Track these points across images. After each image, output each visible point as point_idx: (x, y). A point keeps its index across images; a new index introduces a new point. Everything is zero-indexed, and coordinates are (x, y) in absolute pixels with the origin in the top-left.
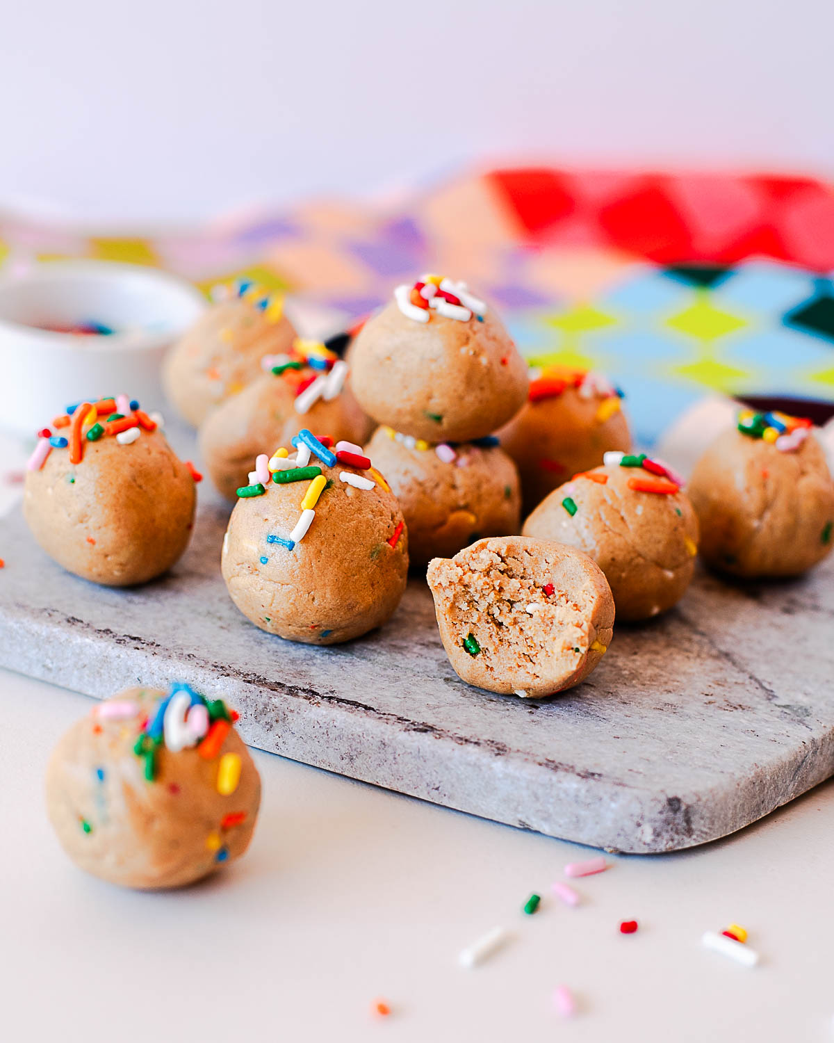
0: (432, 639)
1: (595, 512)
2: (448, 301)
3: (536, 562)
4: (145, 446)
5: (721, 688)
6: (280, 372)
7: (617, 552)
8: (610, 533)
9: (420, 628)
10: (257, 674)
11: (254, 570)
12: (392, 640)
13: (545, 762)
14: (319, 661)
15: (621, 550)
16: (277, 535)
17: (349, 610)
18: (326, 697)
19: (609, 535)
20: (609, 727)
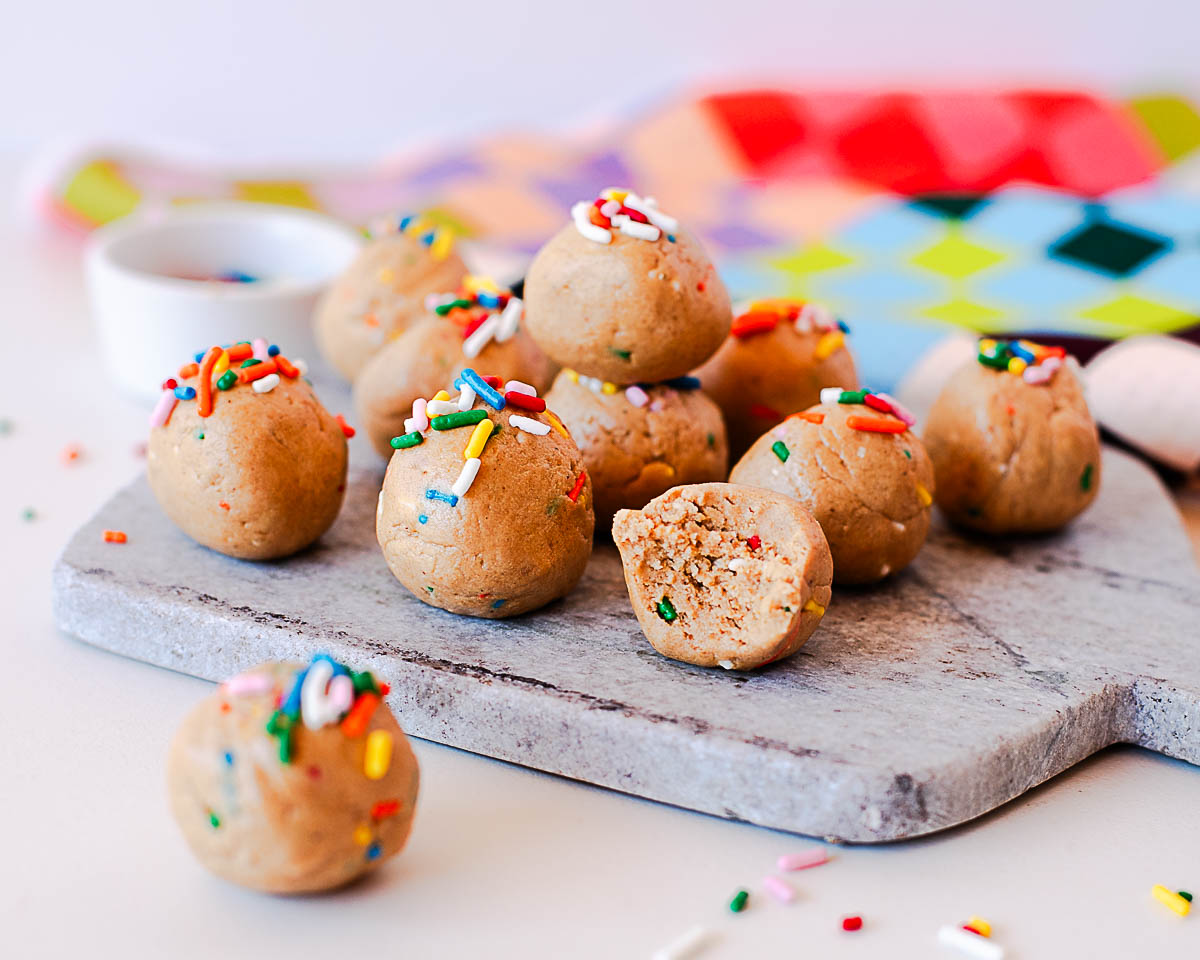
0: (624, 609)
1: (810, 457)
2: (632, 219)
3: (739, 511)
4: (286, 395)
6: (445, 312)
7: (837, 502)
8: (828, 479)
9: (611, 597)
10: (419, 652)
11: (413, 532)
12: (578, 612)
13: (754, 738)
14: (491, 636)
15: (841, 498)
16: (437, 489)
17: (524, 574)
18: (498, 675)
19: (827, 482)
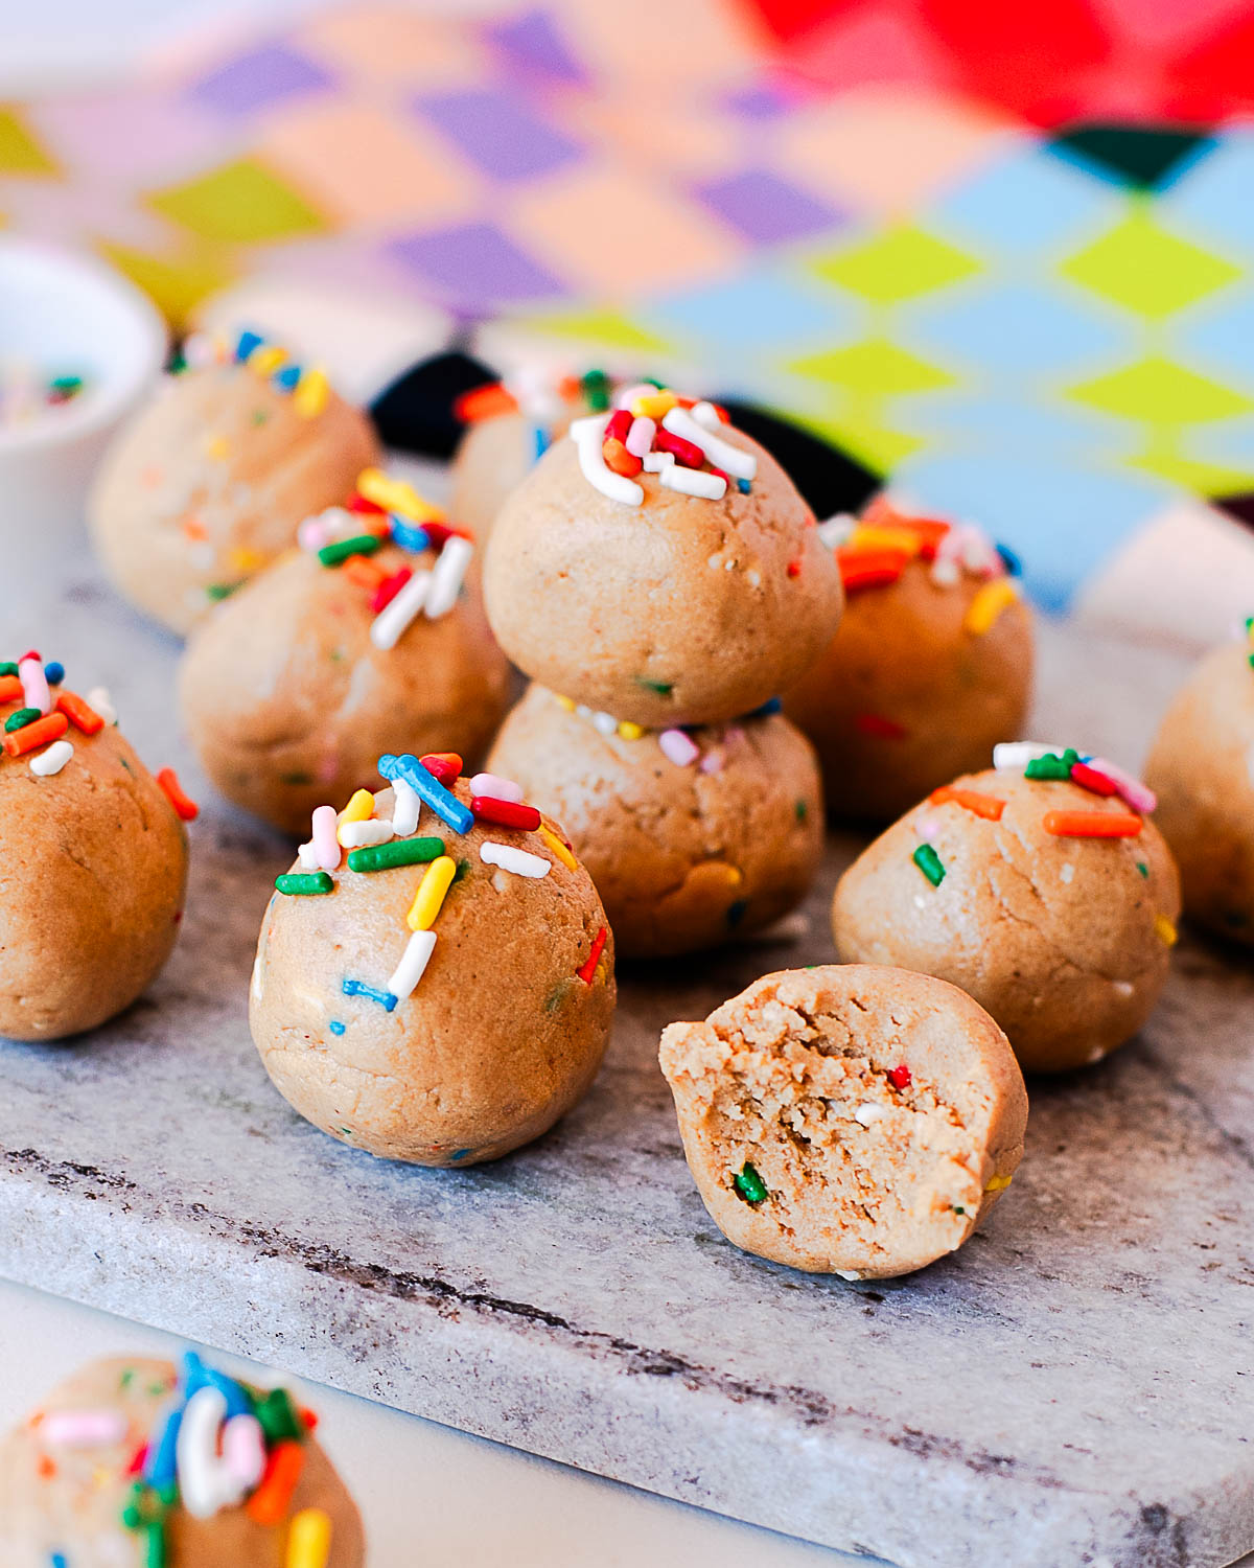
0: (664, 1136)
1: (981, 881)
2: (679, 462)
3: (874, 1022)
4: (86, 774)
5: (1231, 1227)
6: (336, 559)
7: (1025, 960)
8: (1011, 920)
9: (639, 1109)
10: (332, 1248)
11: (315, 1043)
12: (588, 1143)
13: (904, 1434)
14: (449, 1207)
15: (1030, 954)
16: (361, 980)
17: (506, 1115)
18: (469, 1298)
19: (1008, 927)
20: (1021, 1339)
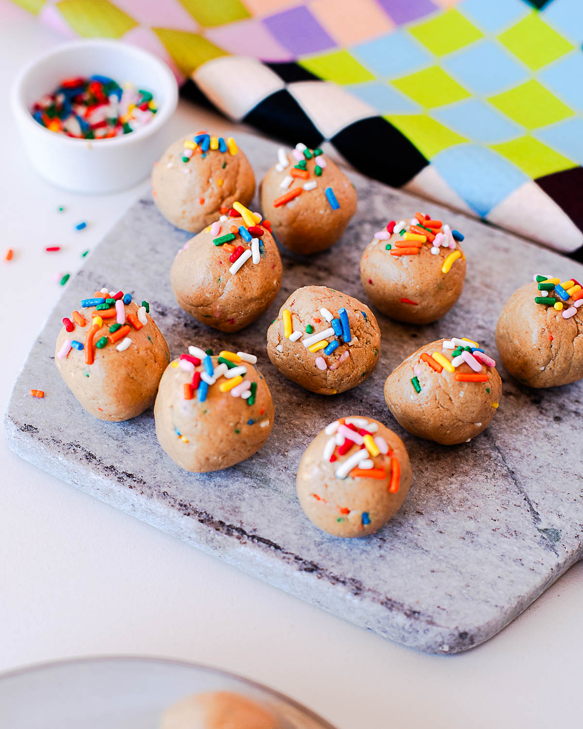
1: (433, 394)
4: (136, 348)
8: (441, 408)
10: (208, 513)
13: (386, 600)
14: (247, 496)
15: (447, 419)
18: (251, 536)
20: (429, 560)
